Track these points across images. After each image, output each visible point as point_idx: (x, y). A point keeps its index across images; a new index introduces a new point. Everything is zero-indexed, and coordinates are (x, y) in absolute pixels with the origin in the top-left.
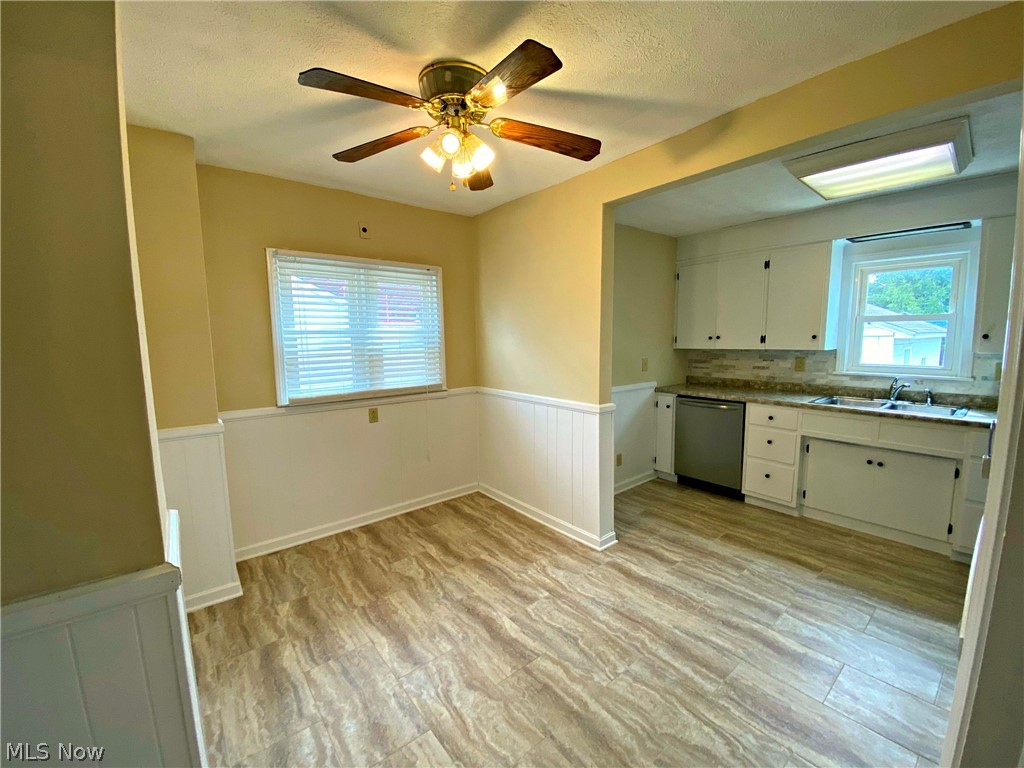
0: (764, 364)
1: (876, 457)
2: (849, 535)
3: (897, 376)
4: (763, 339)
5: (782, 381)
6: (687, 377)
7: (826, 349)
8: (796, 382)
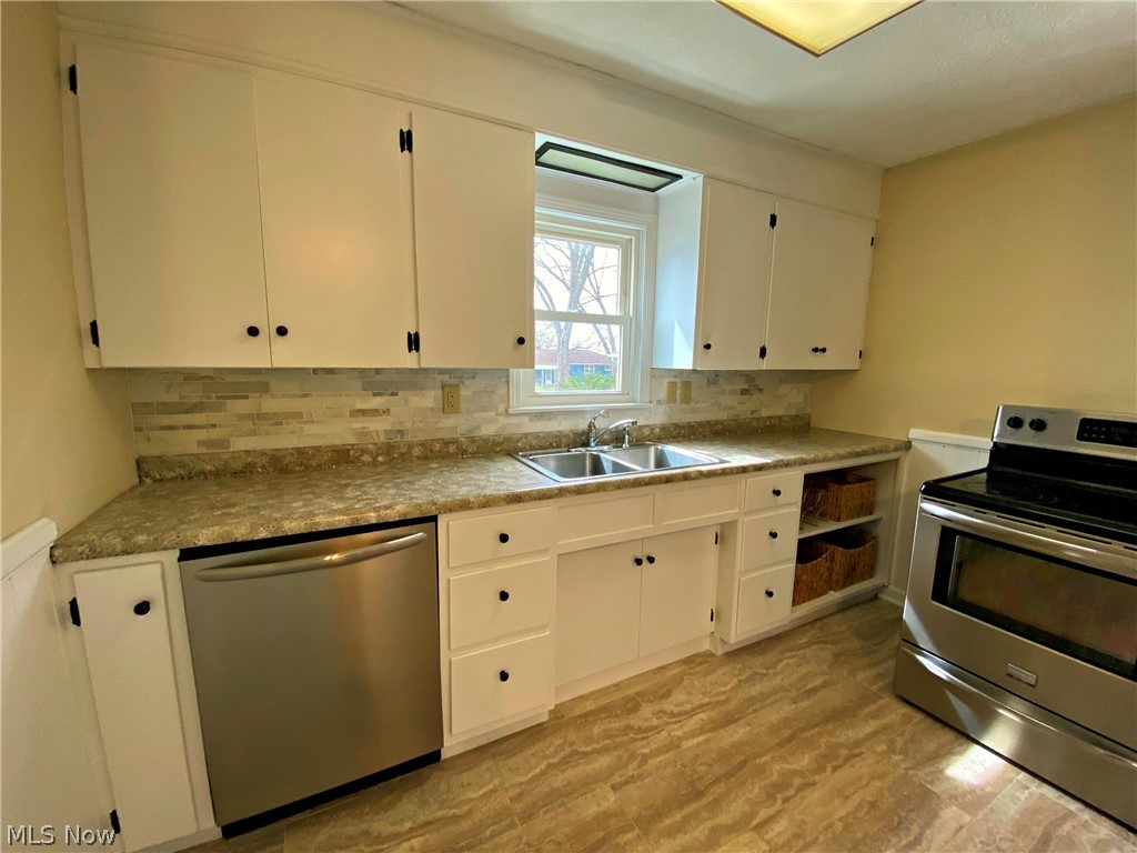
0: (376, 402)
1: (641, 552)
2: (632, 705)
4: (414, 342)
6: (138, 463)
8: (447, 436)
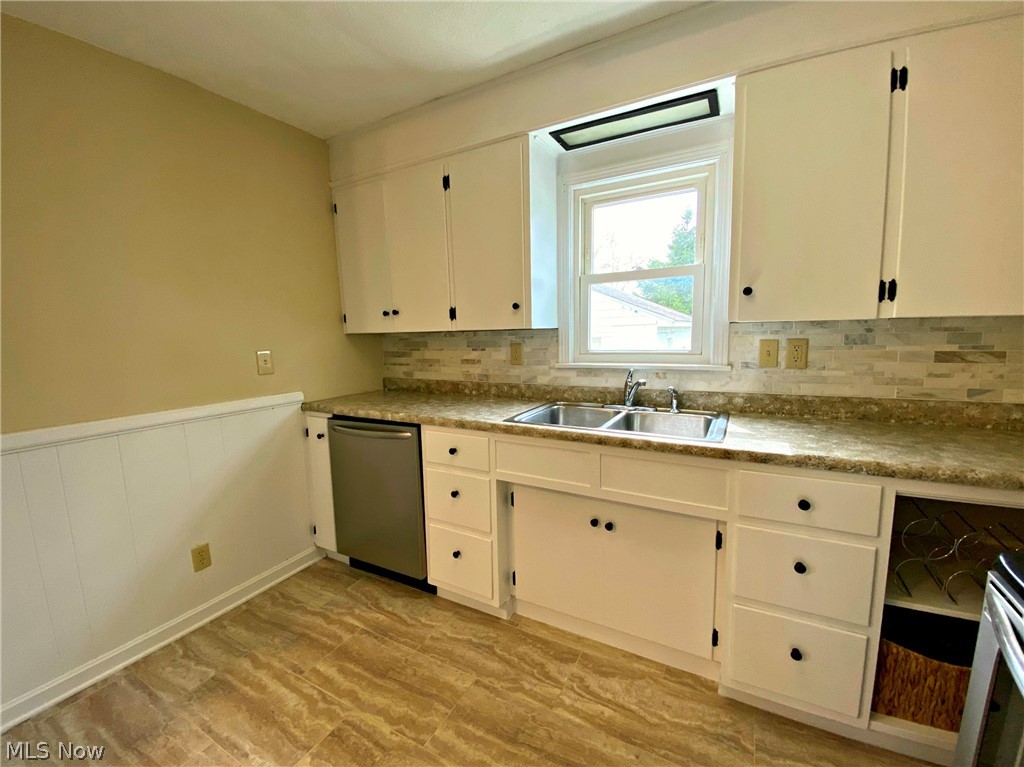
0: (474, 355)
3: (632, 366)
4: (453, 314)
5: (498, 381)
7: (533, 327)
8: (513, 381)
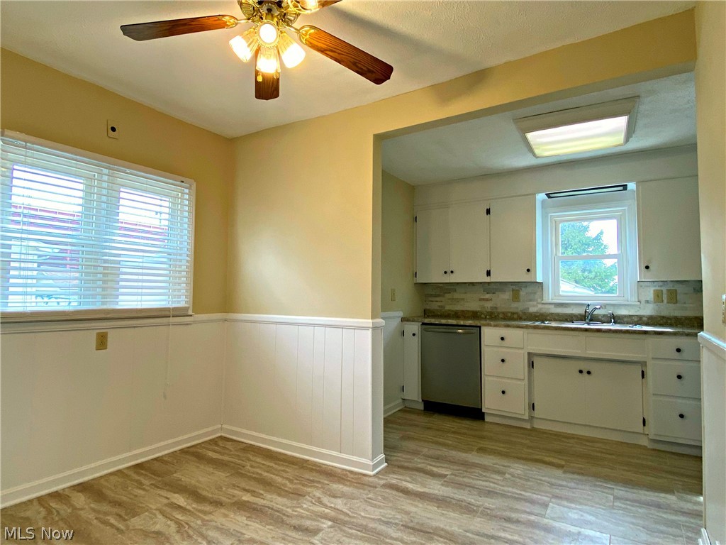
0: (487, 296)
1: (585, 366)
3: (589, 302)
4: (488, 273)
5: (504, 310)
6: (424, 310)
7: (538, 281)
8: (514, 311)
